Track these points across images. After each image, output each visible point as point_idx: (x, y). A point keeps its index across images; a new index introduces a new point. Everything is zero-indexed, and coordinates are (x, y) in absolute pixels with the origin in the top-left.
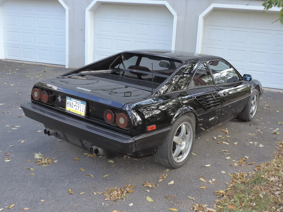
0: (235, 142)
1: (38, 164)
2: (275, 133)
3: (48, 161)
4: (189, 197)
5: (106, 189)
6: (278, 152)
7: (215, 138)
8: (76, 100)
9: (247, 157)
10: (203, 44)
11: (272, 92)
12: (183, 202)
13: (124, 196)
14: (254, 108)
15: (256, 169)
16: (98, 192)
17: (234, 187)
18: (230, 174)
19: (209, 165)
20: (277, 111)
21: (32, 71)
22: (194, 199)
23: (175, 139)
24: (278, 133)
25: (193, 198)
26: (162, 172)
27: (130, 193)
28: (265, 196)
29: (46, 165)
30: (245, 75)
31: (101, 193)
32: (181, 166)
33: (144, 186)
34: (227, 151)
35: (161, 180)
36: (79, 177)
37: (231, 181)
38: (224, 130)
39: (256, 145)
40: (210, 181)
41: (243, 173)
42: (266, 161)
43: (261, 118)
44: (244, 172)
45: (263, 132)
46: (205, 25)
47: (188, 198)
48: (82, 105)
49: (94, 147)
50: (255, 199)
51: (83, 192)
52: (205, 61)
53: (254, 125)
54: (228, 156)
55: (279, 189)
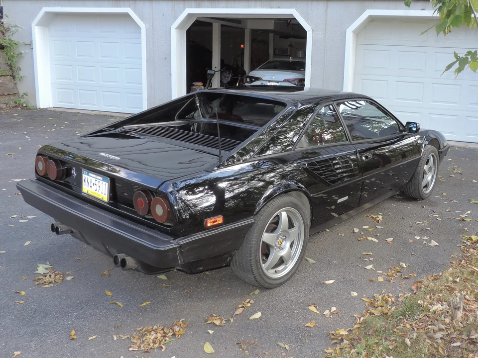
0: (389, 237)
1: (37, 283)
2: (463, 220)
3: (55, 278)
4: (279, 343)
5: (138, 329)
6: (460, 255)
7: (356, 230)
8: (96, 175)
9: (404, 265)
10: (355, 74)
11: (470, 149)
12: (267, 353)
13: (166, 342)
14: (429, 178)
15: (414, 288)
16: (121, 336)
17: (365, 322)
18: (365, 297)
19: (331, 282)
20: (474, 181)
21: (90, 125)
22: (288, 348)
23: (266, 237)
24: (468, 220)
25: (286, 346)
26: (246, 295)
27: (178, 335)
28: (415, 342)
29: (51, 285)
30: (408, 123)
31: (127, 336)
32: (281, 284)
33: (207, 322)
34: (371, 253)
35: (239, 311)
36: (98, 308)
37: (364, 312)
38: (374, 217)
39: (425, 242)
40: (327, 312)
41: (388, 295)
42: (436, 272)
43: (444, 194)
44: (390, 294)
45: (442, 219)
46: (357, 44)
47: (278, 345)
48: (104, 183)
49: (121, 256)
50: (396, 347)
51: (96, 334)
52: (332, 103)
53: (431, 205)
54: (371, 262)
55: (443, 327)
